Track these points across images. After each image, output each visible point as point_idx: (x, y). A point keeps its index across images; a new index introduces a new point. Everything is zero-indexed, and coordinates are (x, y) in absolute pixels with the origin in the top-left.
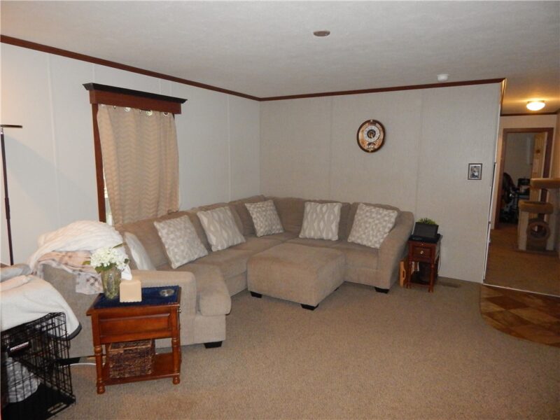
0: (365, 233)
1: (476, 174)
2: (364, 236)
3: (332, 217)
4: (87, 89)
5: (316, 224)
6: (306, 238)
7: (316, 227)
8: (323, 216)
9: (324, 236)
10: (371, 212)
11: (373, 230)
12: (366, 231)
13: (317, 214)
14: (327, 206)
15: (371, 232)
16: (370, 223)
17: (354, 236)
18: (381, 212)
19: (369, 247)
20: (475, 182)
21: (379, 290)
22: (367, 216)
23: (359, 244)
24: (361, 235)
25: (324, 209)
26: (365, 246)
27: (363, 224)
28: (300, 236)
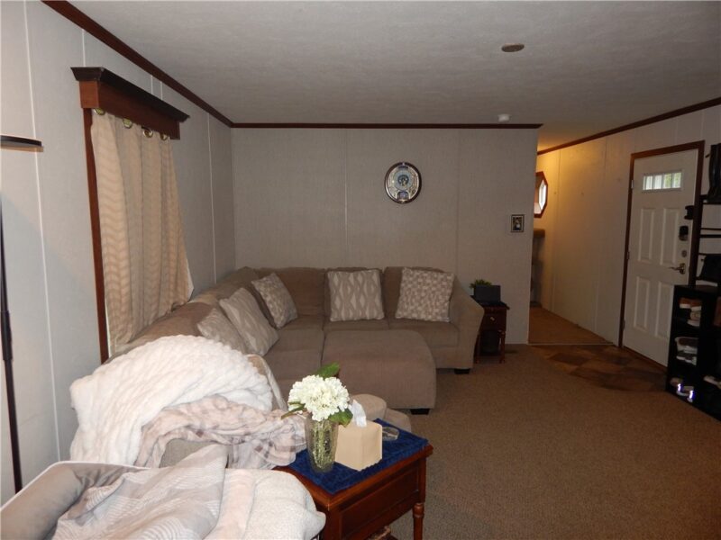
0: (420, 305)
1: (518, 226)
2: (419, 308)
3: (373, 289)
4: (77, 79)
5: (353, 301)
6: (342, 321)
7: (355, 306)
8: (362, 288)
9: (368, 315)
10: (423, 277)
11: (430, 299)
12: (422, 301)
13: (352, 286)
14: (362, 274)
15: (428, 302)
16: (425, 291)
17: (406, 310)
18: (436, 276)
19: (429, 322)
20: (518, 235)
21: (459, 372)
22: (420, 283)
23: (414, 320)
24: (416, 308)
25: (360, 279)
26: (423, 321)
27: (416, 294)
28: (332, 319)
